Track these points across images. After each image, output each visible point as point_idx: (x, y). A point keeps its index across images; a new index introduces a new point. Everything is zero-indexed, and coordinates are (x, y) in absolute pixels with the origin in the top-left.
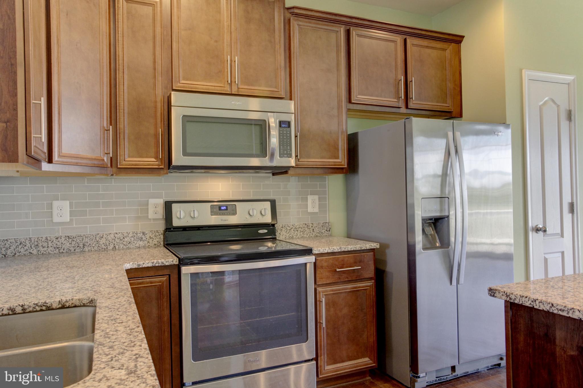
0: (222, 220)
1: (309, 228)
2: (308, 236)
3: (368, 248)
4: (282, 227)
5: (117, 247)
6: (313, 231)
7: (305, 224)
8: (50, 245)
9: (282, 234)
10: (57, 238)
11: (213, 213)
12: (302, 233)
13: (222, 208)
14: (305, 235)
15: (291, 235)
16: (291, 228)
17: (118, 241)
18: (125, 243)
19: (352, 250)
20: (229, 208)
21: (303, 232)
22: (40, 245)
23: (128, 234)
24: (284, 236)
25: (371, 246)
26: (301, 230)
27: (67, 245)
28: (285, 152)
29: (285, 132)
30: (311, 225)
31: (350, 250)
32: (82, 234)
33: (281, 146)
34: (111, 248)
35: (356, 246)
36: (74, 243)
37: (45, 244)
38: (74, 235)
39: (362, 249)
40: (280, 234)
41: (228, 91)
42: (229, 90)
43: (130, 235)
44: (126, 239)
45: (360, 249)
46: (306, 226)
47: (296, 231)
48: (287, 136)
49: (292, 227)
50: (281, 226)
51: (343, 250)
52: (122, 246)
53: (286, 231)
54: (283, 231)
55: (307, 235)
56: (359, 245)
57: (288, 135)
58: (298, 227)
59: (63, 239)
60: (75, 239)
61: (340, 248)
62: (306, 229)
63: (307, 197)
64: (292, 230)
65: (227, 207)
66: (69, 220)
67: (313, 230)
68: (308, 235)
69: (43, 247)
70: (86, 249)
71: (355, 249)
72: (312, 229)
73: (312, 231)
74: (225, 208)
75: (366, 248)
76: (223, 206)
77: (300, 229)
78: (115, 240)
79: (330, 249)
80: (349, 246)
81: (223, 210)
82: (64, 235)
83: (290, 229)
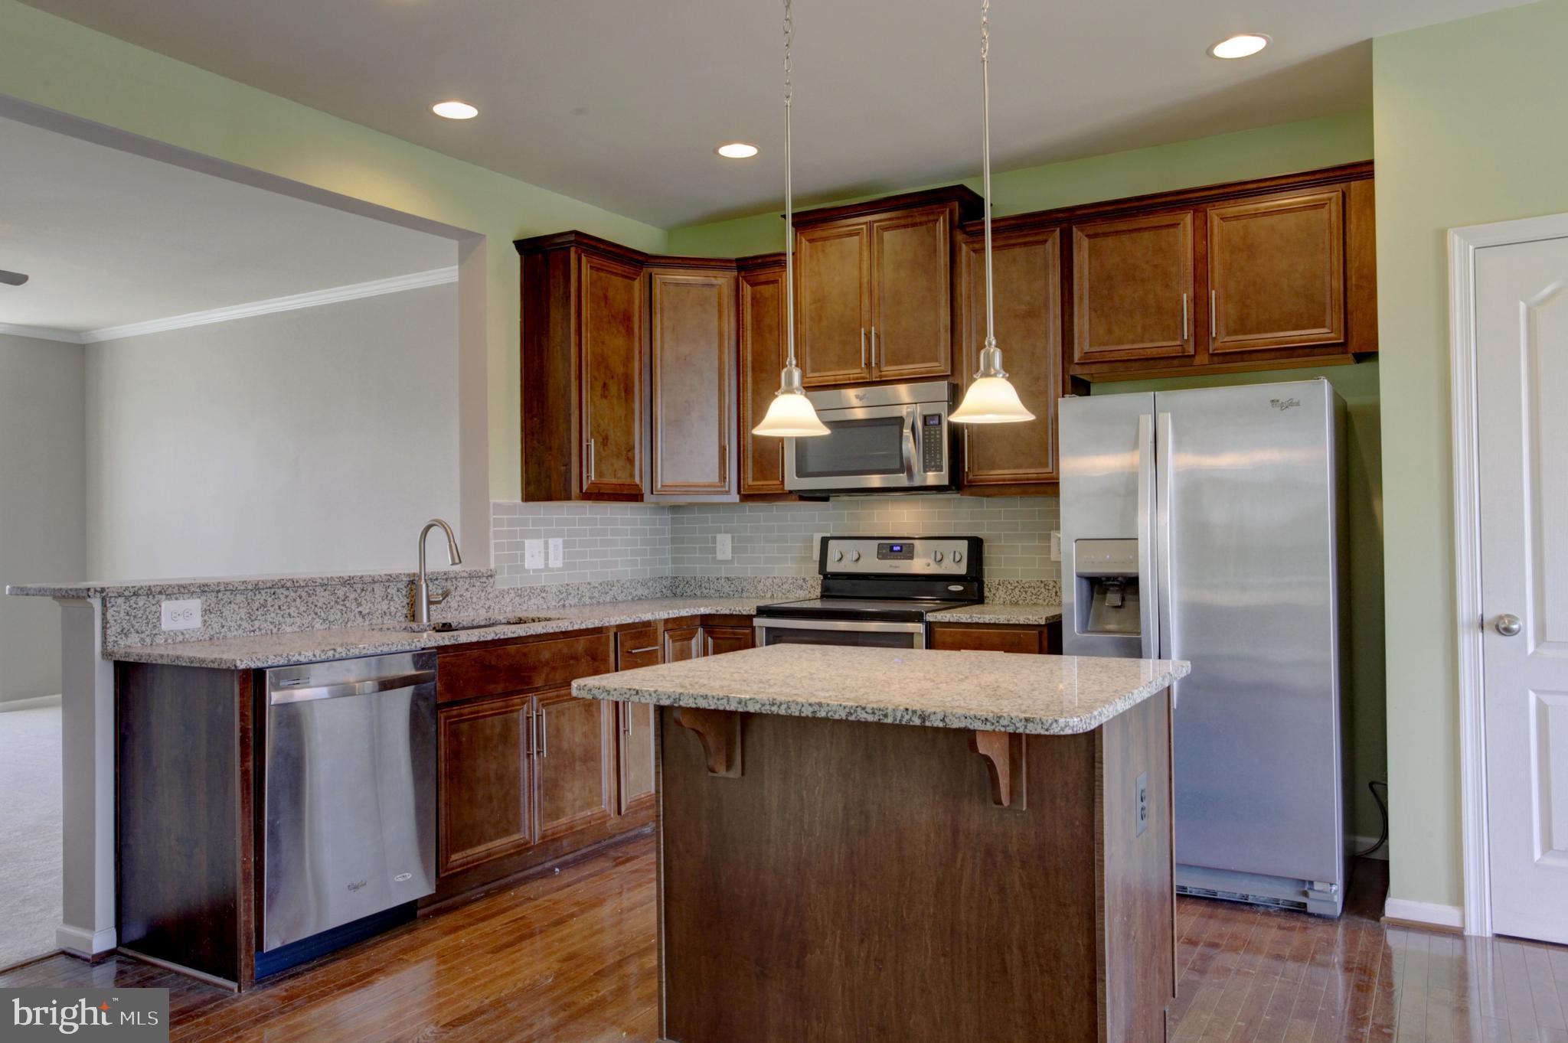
0: (891, 566)
1: (1048, 589)
2: (1045, 604)
3: (1021, 622)
4: (999, 584)
5: (775, 596)
6: (1056, 595)
7: (1042, 582)
8: (712, 586)
9: (998, 596)
10: (718, 579)
11: (881, 556)
12: (1034, 597)
13: (895, 549)
14: (1041, 602)
15: (1014, 599)
16: (1015, 587)
17: (776, 587)
18: (783, 591)
19: (992, 622)
20: (904, 548)
21: (1036, 594)
22: (703, 585)
23: (787, 579)
24: (1001, 599)
25: (1029, 619)
26: (1033, 592)
27: (726, 589)
28: (930, 464)
29: (933, 432)
30: (1052, 584)
31: (987, 622)
32: (741, 576)
33: (927, 455)
34: (769, 596)
35: (1000, 617)
36: (733, 586)
37: (707, 585)
38: (733, 576)
39: (1011, 622)
40: (994, 594)
41: (867, 378)
42: (868, 376)
43: (790, 581)
44: (784, 587)
45: (1007, 622)
46: (1043, 585)
47: (1024, 593)
48: (935, 438)
49: (1016, 584)
50: (997, 582)
51: (975, 620)
52: (780, 594)
53: (1005, 591)
54: (1000, 591)
55: (1044, 600)
56: (1004, 616)
57: (938, 436)
58: (1027, 585)
59: (723, 580)
60: (734, 582)
61: (971, 617)
62: (1043, 590)
63: (1050, 534)
64: (1017, 589)
65: (901, 547)
66: (730, 558)
67: (1056, 592)
68: (1047, 601)
69: (706, 589)
70: (745, 595)
71: (997, 622)
72: (1054, 590)
73: (1054, 594)
74: (899, 548)
75: (1017, 622)
76: (897, 545)
77: (1030, 589)
78: (773, 586)
79: (953, 616)
80: (987, 616)
81: (896, 551)
82: (723, 575)
83: (1012, 588)
